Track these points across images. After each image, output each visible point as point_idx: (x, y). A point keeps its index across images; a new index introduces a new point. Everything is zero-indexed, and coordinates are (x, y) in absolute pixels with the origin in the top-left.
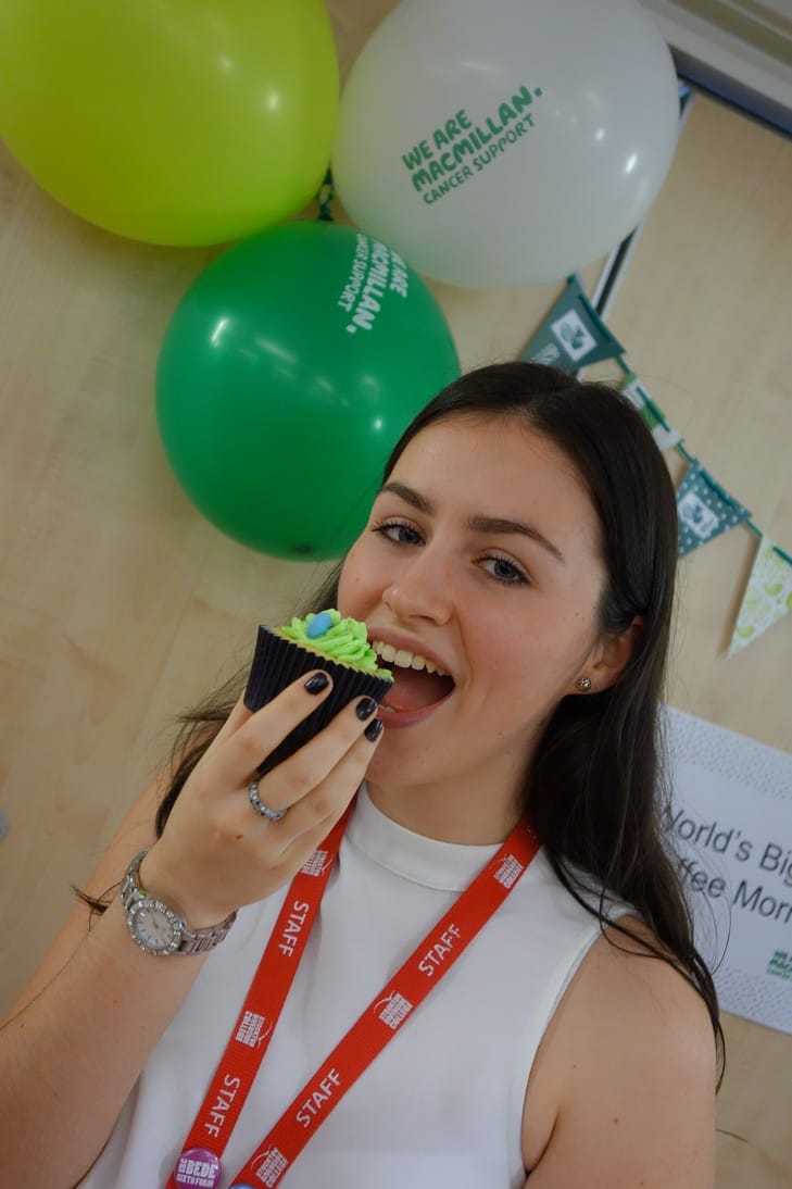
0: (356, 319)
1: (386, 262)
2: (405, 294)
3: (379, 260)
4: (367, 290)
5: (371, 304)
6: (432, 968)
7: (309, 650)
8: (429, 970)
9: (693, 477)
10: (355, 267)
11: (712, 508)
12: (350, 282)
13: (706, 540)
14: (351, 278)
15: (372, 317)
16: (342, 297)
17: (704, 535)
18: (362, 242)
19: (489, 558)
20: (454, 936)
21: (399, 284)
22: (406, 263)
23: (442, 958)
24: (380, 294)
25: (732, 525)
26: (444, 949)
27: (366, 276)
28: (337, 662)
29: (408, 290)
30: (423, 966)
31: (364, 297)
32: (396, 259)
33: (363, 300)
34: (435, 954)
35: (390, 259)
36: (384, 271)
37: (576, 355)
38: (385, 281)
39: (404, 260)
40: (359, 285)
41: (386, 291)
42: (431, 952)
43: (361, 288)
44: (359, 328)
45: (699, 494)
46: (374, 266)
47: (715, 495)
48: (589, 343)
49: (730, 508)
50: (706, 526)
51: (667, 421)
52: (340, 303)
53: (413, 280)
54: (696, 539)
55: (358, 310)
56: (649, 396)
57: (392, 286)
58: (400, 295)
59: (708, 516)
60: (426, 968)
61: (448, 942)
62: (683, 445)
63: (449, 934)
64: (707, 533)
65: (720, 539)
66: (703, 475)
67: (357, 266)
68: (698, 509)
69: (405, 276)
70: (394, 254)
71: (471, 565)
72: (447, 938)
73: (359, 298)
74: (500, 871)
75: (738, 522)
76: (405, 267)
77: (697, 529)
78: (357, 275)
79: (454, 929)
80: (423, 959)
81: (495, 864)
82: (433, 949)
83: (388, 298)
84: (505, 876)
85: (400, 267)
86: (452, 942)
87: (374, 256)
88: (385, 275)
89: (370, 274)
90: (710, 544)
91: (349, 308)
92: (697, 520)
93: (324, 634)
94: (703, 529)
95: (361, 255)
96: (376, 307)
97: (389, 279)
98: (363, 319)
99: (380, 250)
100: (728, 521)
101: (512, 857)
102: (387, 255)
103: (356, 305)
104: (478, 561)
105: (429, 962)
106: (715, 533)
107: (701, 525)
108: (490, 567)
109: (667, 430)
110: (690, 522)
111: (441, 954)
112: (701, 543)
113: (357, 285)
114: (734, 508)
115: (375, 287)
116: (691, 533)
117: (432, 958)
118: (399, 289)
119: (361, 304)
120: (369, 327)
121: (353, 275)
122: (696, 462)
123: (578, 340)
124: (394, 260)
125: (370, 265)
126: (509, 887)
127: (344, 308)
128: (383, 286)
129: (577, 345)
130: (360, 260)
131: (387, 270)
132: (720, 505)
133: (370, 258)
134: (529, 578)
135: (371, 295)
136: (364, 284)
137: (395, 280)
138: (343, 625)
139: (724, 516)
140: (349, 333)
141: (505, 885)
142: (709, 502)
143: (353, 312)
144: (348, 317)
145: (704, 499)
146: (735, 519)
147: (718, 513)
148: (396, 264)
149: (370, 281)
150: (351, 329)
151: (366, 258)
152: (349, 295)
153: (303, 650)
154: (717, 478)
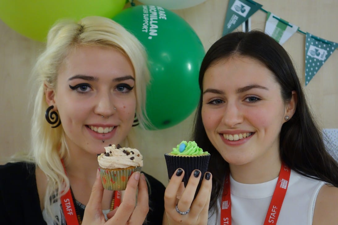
0: (150, 34)
1: (155, 11)
2: (166, 18)
3: (153, 11)
4: (151, 22)
5: (154, 26)
6: (273, 221)
7: (183, 156)
8: (272, 221)
9: (309, 40)
10: (144, 17)
11: (322, 48)
12: (144, 22)
13: (325, 61)
14: (144, 21)
15: (156, 31)
16: (143, 28)
17: (323, 59)
18: (145, 8)
19: (246, 98)
20: (275, 209)
21: (162, 16)
22: (164, 9)
23: (275, 216)
24: (156, 22)
25: (333, 51)
26: (274, 214)
27: (149, 18)
28: (193, 156)
29: (166, 17)
30: (270, 221)
31: (151, 25)
32: (159, 8)
33: (151, 26)
34: (272, 216)
35: (157, 9)
36: (155, 14)
37: (244, 15)
38: (157, 17)
39: (163, 8)
40: (148, 22)
41: (158, 20)
42: (270, 216)
43: (149, 23)
44: (153, 36)
45: (315, 45)
46: (151, 13)
47: (321, 42)
48: (247, 8)
49: (329, 45)
50: (322, 55)
51: (290, 24)
52: (143, 31)
53: (167, 13)
54: (321, 62)
55: (150, 30)
56: (279, 18)
57: (160, 18)
58: (164, 19)
59: (321, 51)
60: (271, 221)
61: (274, 211)
62: (300, 29)
63: (274, 209)
64: (324, 58)
65: (330, 58)
66: (312, 37)
67: (145, 16)
68: (317, 50)
69: (164, 12)
70: (158, 7)
71: (243, 102)
72: (273, 210)
73: (149, 26)
74: (281, 185)
75: (335, 49)
76: (163, 10)
77: (319, 58)
78: (146, 19)
79: (274, 207)
80: (269, 219)
81: (279, 183)
82: (271, 215)
83: (160, 22)
84: (283, 185)
85: (162, 10)
86: (275, 211)
87: (150, 10)
88: (156, 15)
89: (151, 17)
90: (327, 61)
91: (146, 31)
92: (318, 55)
93: (185, 149)
94: (322, 57)
95: (145, 12)
96: (157, 27)
97: (158, 15)
98: (153, 33)
99: (152, 8)
100: (331, 50)
101: (283, 179)
102: (155, 8)
103: (149, 29)
104: (244, 100)
105: (271, 219)
106: (327, 57)
107: (320, 56)
108: (248, 100)
109: (291, 27)
110: (316, 57)
111: (274, 215)
112: (323, 63)
113: (147, 22)
114: (330, 44)
115: (154, 20)
116: (318, 60)
117: (272, 218)
118: (163, 18)
119: (151, 28)
120: (156, 34)
121: (145, 20)
122: (308, 34)
123: (243, 9)
124: (158, 9)
125: (149, 13)
126: (286, 188)
127: (145, 32)
128: (157, 19)
129: (243, 11)
130: (145, 14)
131: (156, 13)
132: (325, 46)
133: (149, 11)
134: (260, 98)
135: (153, 23)
136: (149, 21)
137: (160, 15)
138: (189, 144)
139: (328, 49)
140: (150, 40)
141: (284, 188)
142: (320, 46)
143: (149, 32)
144: (148, 34)
145: (317, 46)
146: (333, 48)
147: (325, 49)
148: (160, 10)
149: (151, 19)
150: (150, 38)
151: (147, 12)
152: (145, 27)
153: (181, 157)
154: (319, 36)
